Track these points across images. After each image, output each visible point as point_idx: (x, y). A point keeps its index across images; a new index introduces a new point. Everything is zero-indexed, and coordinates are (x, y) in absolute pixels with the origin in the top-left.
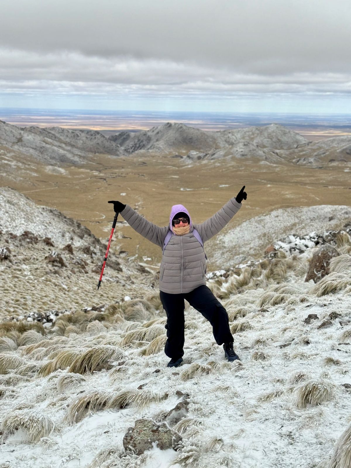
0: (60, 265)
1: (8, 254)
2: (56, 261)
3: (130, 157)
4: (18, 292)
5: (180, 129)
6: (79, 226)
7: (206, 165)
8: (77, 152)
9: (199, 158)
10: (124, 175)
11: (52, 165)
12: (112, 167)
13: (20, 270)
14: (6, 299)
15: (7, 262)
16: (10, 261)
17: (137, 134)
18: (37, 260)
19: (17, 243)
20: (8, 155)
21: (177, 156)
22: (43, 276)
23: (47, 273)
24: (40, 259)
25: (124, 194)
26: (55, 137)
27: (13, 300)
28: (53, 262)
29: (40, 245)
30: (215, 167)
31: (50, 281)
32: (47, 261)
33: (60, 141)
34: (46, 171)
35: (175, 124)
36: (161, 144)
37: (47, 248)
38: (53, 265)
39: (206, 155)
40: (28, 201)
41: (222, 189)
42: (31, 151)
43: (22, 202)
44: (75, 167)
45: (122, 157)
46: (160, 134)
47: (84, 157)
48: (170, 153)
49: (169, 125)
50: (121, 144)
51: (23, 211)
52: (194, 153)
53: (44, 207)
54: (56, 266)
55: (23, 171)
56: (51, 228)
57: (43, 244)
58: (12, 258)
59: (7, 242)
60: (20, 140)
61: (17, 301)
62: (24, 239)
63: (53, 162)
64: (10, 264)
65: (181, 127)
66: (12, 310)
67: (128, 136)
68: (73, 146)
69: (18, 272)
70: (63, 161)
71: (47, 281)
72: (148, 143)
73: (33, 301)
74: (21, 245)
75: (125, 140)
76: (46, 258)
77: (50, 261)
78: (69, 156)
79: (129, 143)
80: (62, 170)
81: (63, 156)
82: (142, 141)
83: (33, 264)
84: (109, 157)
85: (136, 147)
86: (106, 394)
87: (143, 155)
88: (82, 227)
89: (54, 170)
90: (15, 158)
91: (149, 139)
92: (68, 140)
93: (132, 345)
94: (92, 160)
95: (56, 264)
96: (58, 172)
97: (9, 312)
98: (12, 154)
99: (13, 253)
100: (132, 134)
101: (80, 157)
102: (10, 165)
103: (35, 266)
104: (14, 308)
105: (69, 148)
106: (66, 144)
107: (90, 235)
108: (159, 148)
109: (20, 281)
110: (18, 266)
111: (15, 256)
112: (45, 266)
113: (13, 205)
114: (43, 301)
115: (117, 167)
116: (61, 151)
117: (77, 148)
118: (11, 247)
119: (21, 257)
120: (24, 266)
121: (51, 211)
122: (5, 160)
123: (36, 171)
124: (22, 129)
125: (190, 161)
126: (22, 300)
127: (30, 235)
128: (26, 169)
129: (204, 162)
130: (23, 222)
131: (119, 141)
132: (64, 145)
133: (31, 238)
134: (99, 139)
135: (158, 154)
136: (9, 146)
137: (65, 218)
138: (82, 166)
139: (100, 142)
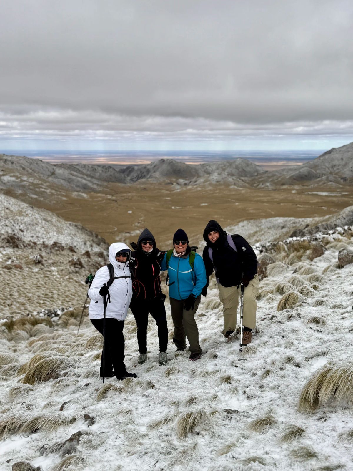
0: (80, 267)
1: (41, 259)
2: (77, 264)
3: (135, 185)
4: (47, 288)
5: (171, 163)
6: (97, 237)
7: (190, 189)
8: (95, 181)
9: (185, 184)
10: (130, 198)
11: (77, 191)
12: (121, 192)
13: (50, 271)
14: (38, 294)
15: (40, 265)
16: (43, 265)
17: (140, 167)
18: (63, 263)
19: (48, 250)
20: (45, 184)
21: (169, 183)
22: (66, 276)
23: (70, 273)
24: (65, 262)
25: (130, 212)
26: (79, 171)
27: (43, 294)
28: (75, 264)
29: (66, 252)
30: (197, 191)
31: (72, 279)
32: (70, 264)
33: (83, 174)
34: (73, 196)
35: (168, 159)
36: (157, 174)
37: (71, 254)
38: (75, 267)
39: (191, 182)
40: (59, 219)
41: (203, 207)
42: (62, 181)
43: (55, 219)
44: (95, 192)
45: (129, 184)
46: (156, 168)
47: (101, 186)
48: (164, 181)
49: (163, 161)
50: (128, 175)
51: (55, 226)
52: (181, 181)
53: (71, 223)
54: (77, 267)
55: (56, 196)
56: (75, 239)
57: (68, 251)
58: (44, 262)
59: (40, 250)
60: (53, 173)
61: (46, 295)
62: (53, 248)
63: (78, 189)
64: (42, 267)
65: (172, 162)
66: (42, 302)
67: (133, 169)
68: (92, 177)
69: (49, 273)
70: (85, 188)
71: (70, 278)
72: (148, 174)
73: (59, 295)
74: (51, 252)
75: (130, 172)
76: (69, 262)
77: (72, 264)
78: (90, 184)
79: (134, 174)
80: (85, 195)
81: (86, 185)
82: (143, 173)
83: (60, 266)
84: (119, 184)
85: (139, 177)
86: (23, 418)
87: (144, 183)
88: (99, 237)
89: (79, 195)
90: (49, 187)
91: (148, 171)
92: (89, 173)
93: (94, 347)
94: (107, 187)
95: (77, 266)
96: (82, 196)
97: (40, 304)
98: (48, 184)
99: (45, 259)
100: (136, 168)
101: (98, 185)
102: (46, 192)
103: (61, 268)
104: (44, 300)
105: (89, 179)
106: (87, 175)
107: (105, 243)
108: (156, 178)
109: (49, 279)
110: (48, 268)
111: (46, 261)
112: (68, 267)
113: (48, 221)
114: (66, 294)
115: (125, 192)
116: (84, 181)
117: (96, 178)
118: (44, 254)
119: (50, 261)
120: (53, 268)
121: (76, 226)
122: (42, 188)
123: (66, 196)
124: (55, 165)
125: (178, 187)
126: (50, 294)
127: (58, 245)
128: (58, 195)
129: (189, 187)
130: (55, 234)
131: (126, 173)
132: (85, 177)
133: (59, 247)
134: (111, 172)
135: (155, 182)
136: (45, 178)
137: (86, 230)
138: (99, 192)
139: (112, 173)
